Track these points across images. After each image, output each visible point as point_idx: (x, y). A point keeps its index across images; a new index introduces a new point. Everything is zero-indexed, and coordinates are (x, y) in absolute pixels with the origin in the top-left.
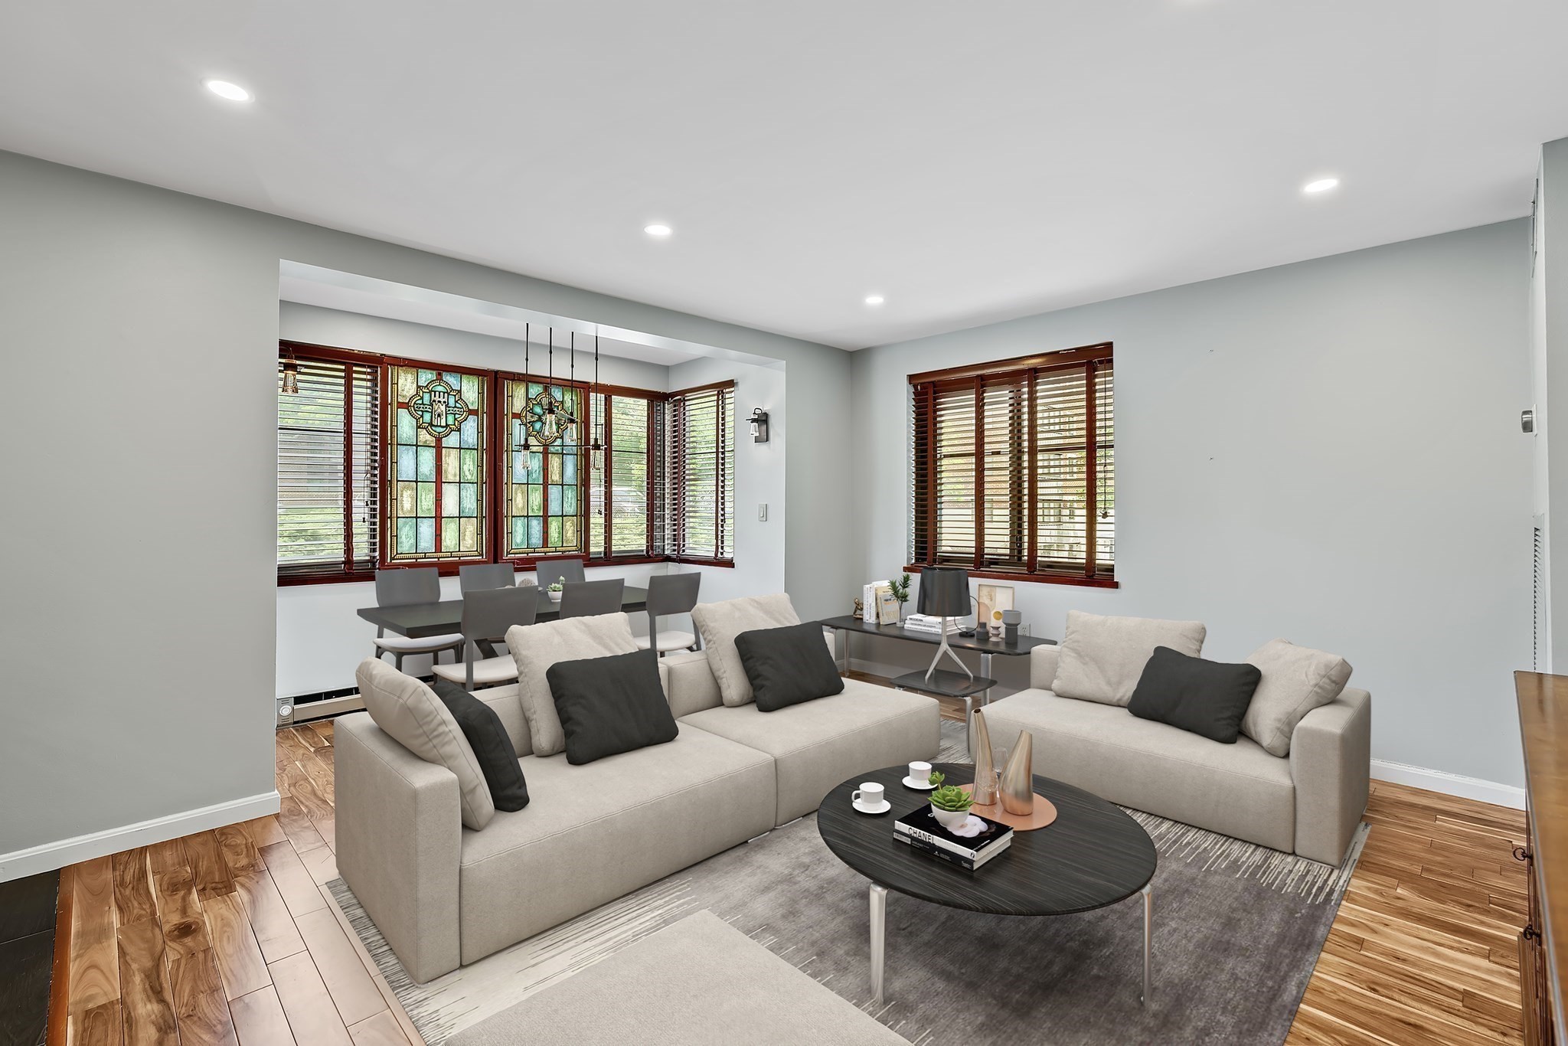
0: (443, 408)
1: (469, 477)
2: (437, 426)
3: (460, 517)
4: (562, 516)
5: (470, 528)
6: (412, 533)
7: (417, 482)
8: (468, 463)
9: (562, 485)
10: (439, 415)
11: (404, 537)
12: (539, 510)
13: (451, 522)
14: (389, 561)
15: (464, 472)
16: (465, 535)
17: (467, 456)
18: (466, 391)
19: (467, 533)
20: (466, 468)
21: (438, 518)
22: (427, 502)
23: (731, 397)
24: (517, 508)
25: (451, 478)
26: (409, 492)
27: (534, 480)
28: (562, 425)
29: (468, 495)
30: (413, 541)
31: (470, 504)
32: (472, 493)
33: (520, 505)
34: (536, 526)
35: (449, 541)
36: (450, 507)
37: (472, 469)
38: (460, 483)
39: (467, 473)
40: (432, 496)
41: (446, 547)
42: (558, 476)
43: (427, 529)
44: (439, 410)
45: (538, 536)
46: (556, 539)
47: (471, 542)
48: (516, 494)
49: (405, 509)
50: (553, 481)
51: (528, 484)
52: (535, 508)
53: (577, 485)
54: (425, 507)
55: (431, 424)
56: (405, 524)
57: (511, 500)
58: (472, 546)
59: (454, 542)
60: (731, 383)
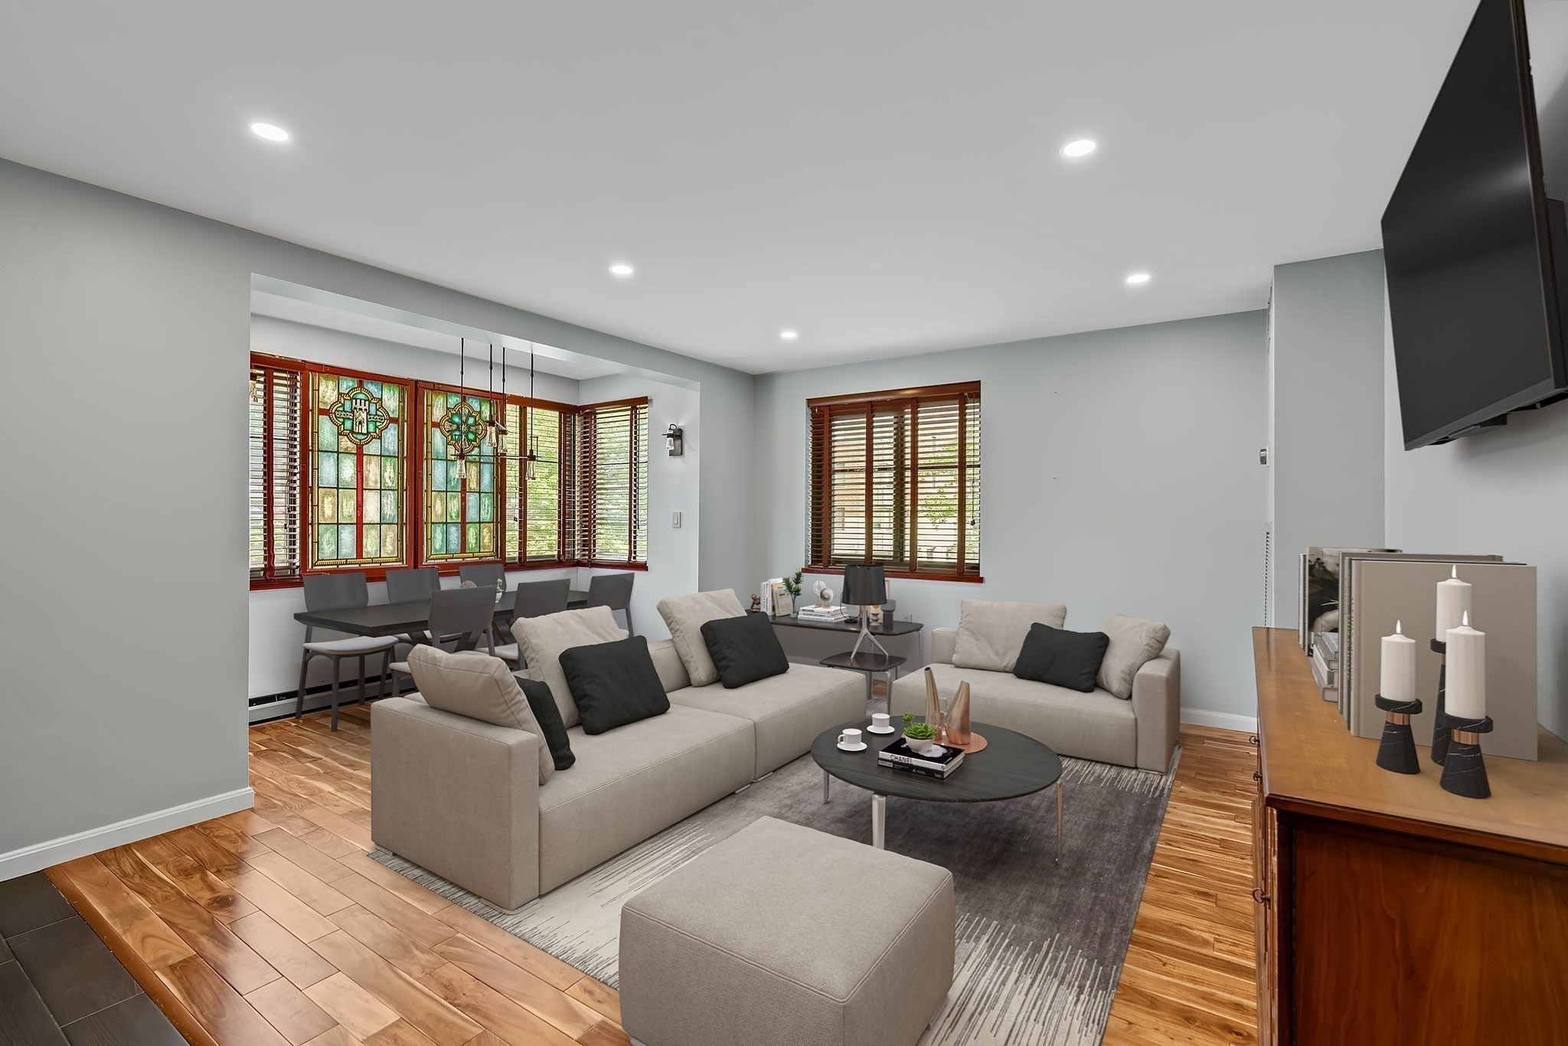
0: (364, 415)
1: (390, 484)
2: (358, 433)
3: (381, 524)
4: (480, 523)
5: (391, 534)
6: (333, 539)
7: (338, 488)
8: (389, 470)
9: (480, 493)
10: (360, 423)
11: (325, 543)
12: (457, 517)
13: (372, 528)
14: (310, 567)
15: (385, 479)
16: (386, 542)
17: (388, 464)
18: (386, 400)
19: (388, 540)
20: (386, 475)
21: (359, 524)
22: (349, 508)
23: (644, 413)
24: (436, 515)
25: (372, 485)
26: (330, 499)
27: (453, 487)
28: (479, 435)
29: (389, 502)
30: (334, 547)
31: (390, 510)
32: (392, 500)
33: (439, 512)
34: (454, 533)
35: (370, 546)
36: (371, 513)
37: (392, 476)
38: (381, 490)
39: (388, 480)
40: (353, 503)
41: (368, 553)
42: (475, 483)
43: (348, 536)
44: (360, 418)
45: (456, 542)
46: (474, 546)
47: (391, 548)
48: (435, 501)
49: (326, 516)
50: (470, 488)
51: (447, 492)
52: (454, 515)
53: (493, 493)
54: (346, 514)
55: (352, 431)
56: (326, 530)
57: (431, 507)
58: (393, 552)
59: (374, 549)
60: (644, 400)
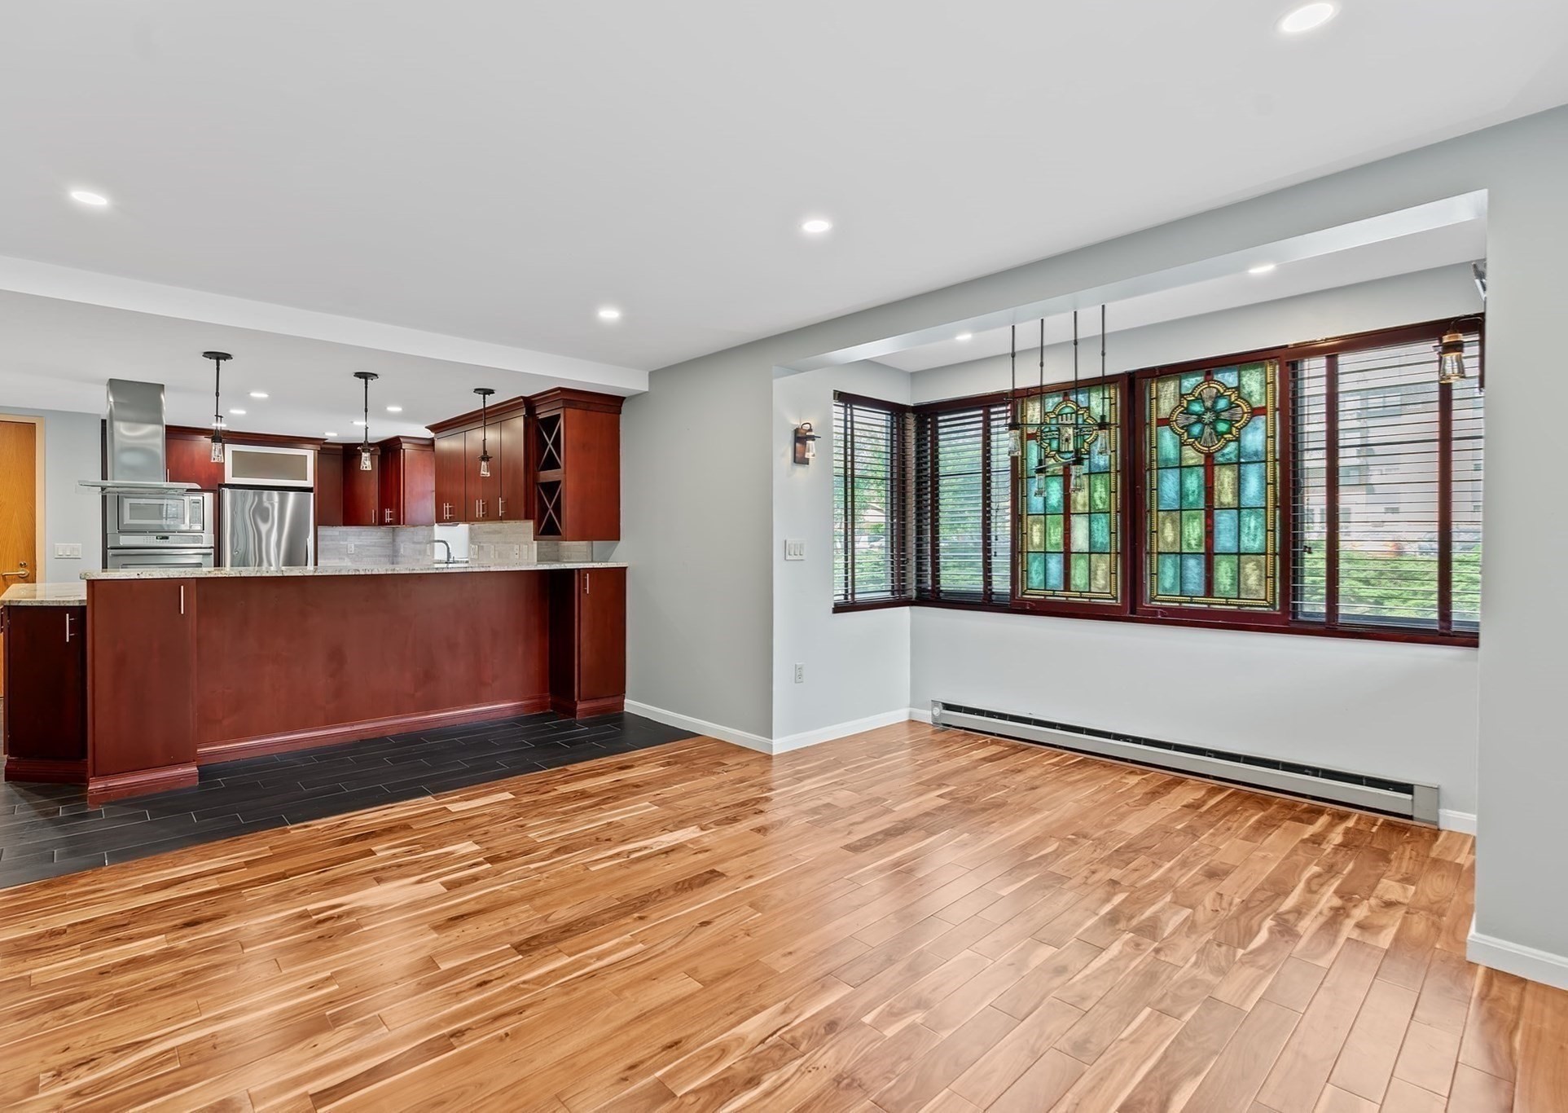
0: (1070, 431)
1: (1101, 507)
2: (1065, 452)
3: (1090, 553)
4: (1239, 554)
5: (1102, 566)
6: (1041, 569)
7: (1045, 515)
8: (1099, 489)
9: (1239, 509)
10: (1067, 440)
11: (1033, 572)
12: (1199, 545)
13: (1080, 558)
14: (1019, 596)
15: (1095, 501)
16: (1096, 574)
17: (1098, 482)
18: (1095, 407)
19: (1099, 572)
20: (1096, 495)
21: (1067, 553)
22: (1056, 536)
25: (1080, 509)
26: (1038, 526)
27: (1191, 503)
28: (1237, 421)
29: (1100, 528)
30: (1042, 577)
31: (1102, 537)
32: (1104, 525)
33: (1170, 539)
34: (1194, 568)
35: (1079, 578)
36: (1080, 541)
37: (1104, 496)
38: (1090, 513)
39: (1098, 502)
40: (1060, 530)
41: (1076, 586)
42: (1230, 496)
43: (1055, 565)
44: (1067, 435)
45: (1197, 581)
46: (1228, 588)
47: (1104, 582)
48: (1164, 524)
49: (1034, 544)
50: (1221, 503)
51: (1181, 510)
52: (1193, 542)
53: (1266, 508)
54: (1053, 542)
55: (1059, 451)
56: (1035, 559)
57: (1156, 532)
58: (1105, 588)
59: (1084, 581)
